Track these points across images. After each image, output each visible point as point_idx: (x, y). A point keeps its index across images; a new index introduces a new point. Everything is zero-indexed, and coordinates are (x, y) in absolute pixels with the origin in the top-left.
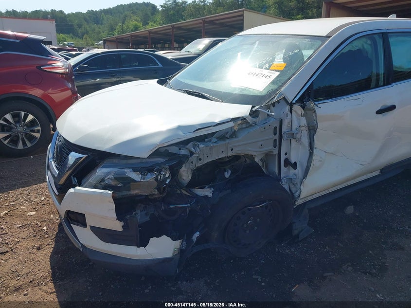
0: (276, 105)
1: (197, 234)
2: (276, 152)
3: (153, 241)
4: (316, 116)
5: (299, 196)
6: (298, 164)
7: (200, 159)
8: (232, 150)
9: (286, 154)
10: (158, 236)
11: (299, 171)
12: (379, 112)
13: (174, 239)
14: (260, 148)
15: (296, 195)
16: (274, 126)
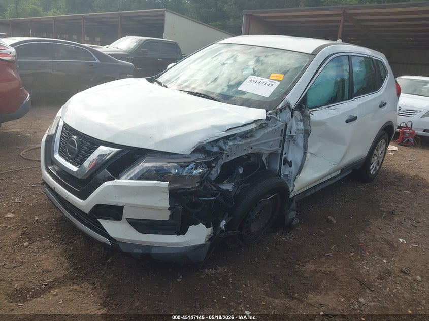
0: (283, 110)
1: (224, 222)
2: (280, 152)
3: (192, 228)
4: (310, 122)
5: (293, 190)
6: (293, 163)
7: (228, 156)
8: (251, 148)
9: (285, 154)
10: (196, 224)
11: (294, 169)
12: (347, 121)
13: (207, 227)
14: (271, 147)
15: (291, 189)
16: (282, 128)
